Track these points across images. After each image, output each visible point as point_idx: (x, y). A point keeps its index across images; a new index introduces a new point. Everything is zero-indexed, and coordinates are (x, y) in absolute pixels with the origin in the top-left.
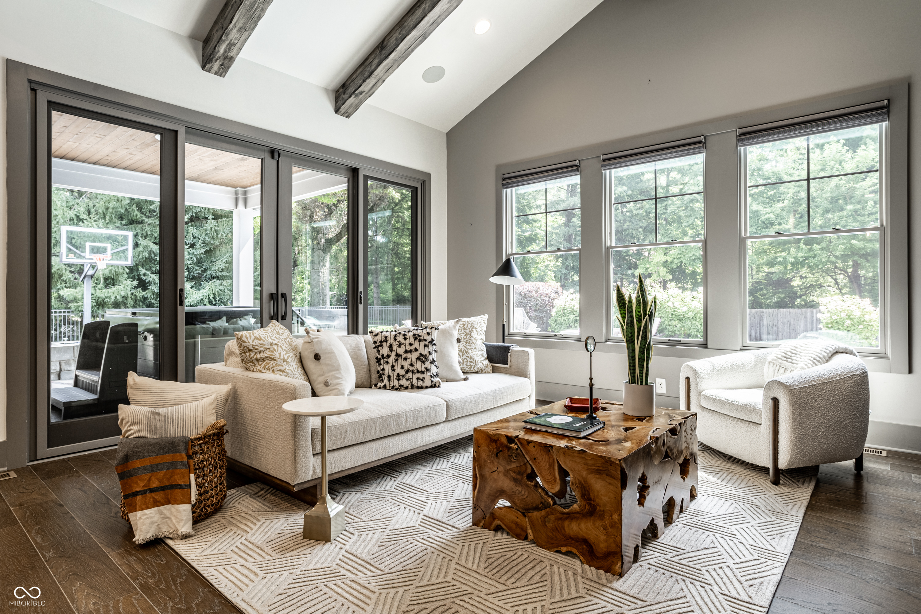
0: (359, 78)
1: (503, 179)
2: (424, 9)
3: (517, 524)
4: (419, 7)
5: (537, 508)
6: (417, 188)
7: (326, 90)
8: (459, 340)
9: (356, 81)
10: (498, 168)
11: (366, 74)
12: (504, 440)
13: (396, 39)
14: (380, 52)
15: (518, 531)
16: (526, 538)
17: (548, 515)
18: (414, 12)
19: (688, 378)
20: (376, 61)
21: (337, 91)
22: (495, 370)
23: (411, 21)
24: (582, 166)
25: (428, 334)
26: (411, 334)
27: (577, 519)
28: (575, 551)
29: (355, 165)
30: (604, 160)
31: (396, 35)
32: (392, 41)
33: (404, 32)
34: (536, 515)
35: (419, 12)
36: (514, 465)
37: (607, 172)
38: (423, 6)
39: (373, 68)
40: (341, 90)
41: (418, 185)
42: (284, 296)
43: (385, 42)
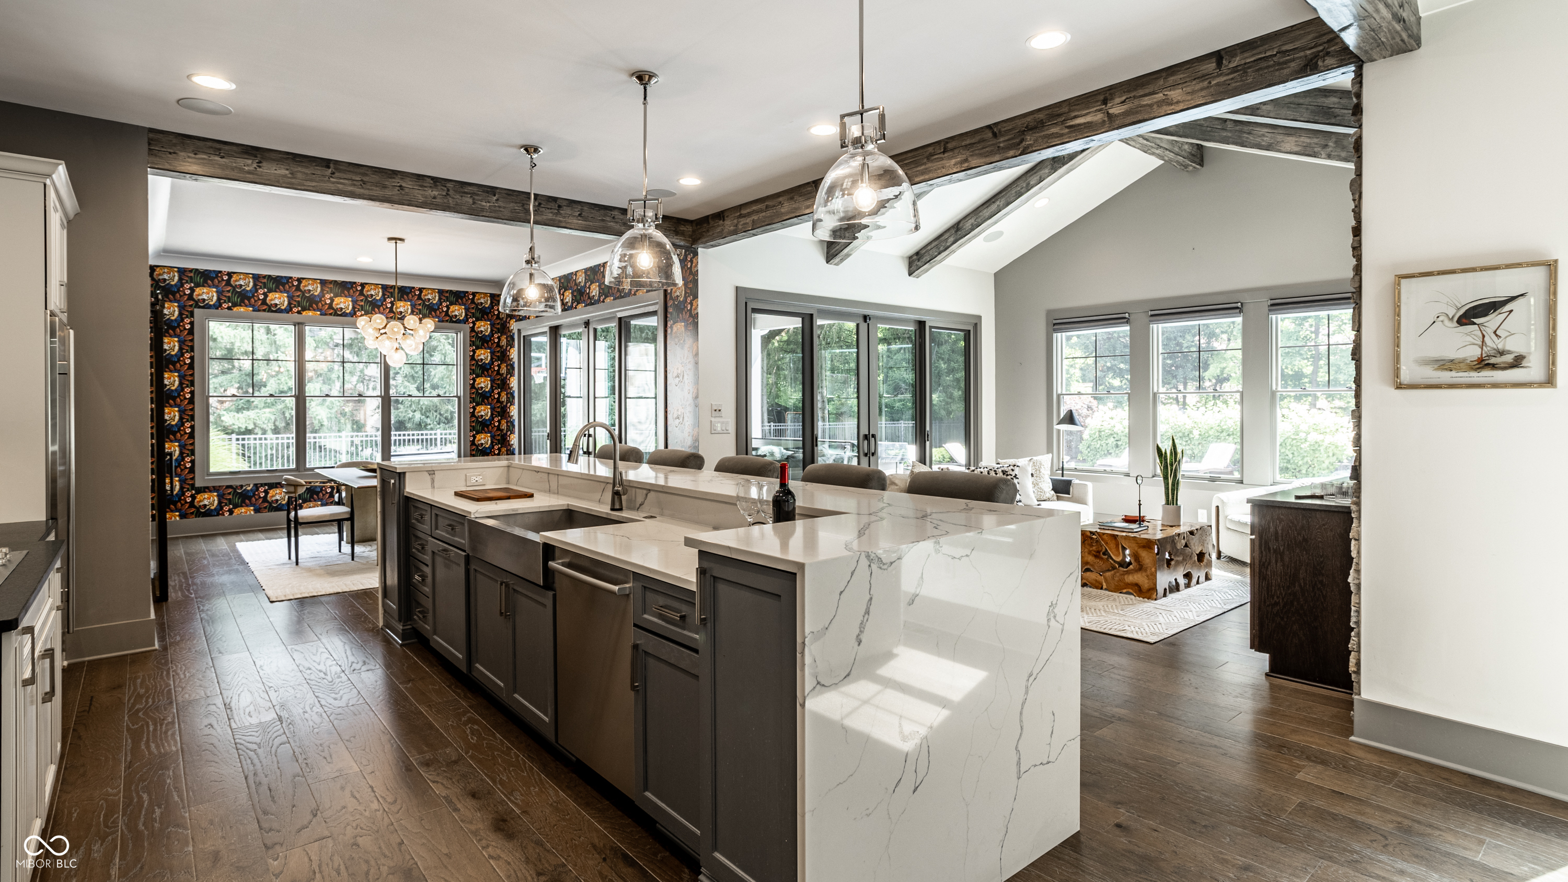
0: (934, 250)
1: (1054, 324)
2: (998, 206)
3: (1096, 581)
4: (994, 202)
5: (1109, 570)
6: (969, 331)
7: (903, 257)
8: (1032, 475)
9: (931, 252)
10: (1049, 313)
11: (942, 248)
12: (1089, 534)
13: (972, 225)
14: (956, 232)
15: (1097, 584)
16: (1102, 589)
17: (1115, 573)
18: (989, 206)
19: (1218, 507)
20: (951, 240)
21: (910, 257)
22: (1058, 499)
23: (986, 213)
24: (1131, 318)
25: (1013, 470)
26: (1000, 470)
27: (1132, 573)
28: (1131, 591)
29: (923, 318)
30: (1152, 316)
31: (972, 221)
32: (968, 225)
33: (979, 220)
34: (1108, 574)
35: (994, 207)
36: (1094, 548)
37: (1155, 326)
38: (998, 203)
39: (948, 244)
40: (915, 257)
41: (971, 328)
42: (873, 436)
43: (961, 225)
